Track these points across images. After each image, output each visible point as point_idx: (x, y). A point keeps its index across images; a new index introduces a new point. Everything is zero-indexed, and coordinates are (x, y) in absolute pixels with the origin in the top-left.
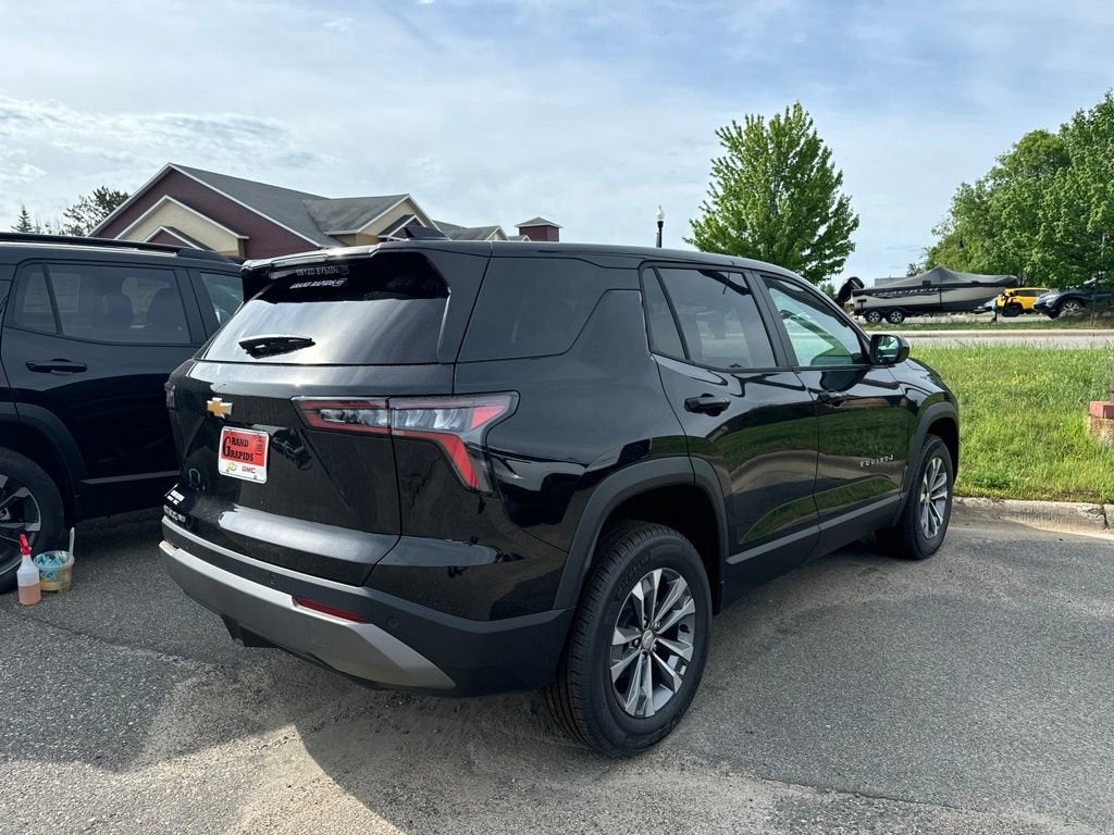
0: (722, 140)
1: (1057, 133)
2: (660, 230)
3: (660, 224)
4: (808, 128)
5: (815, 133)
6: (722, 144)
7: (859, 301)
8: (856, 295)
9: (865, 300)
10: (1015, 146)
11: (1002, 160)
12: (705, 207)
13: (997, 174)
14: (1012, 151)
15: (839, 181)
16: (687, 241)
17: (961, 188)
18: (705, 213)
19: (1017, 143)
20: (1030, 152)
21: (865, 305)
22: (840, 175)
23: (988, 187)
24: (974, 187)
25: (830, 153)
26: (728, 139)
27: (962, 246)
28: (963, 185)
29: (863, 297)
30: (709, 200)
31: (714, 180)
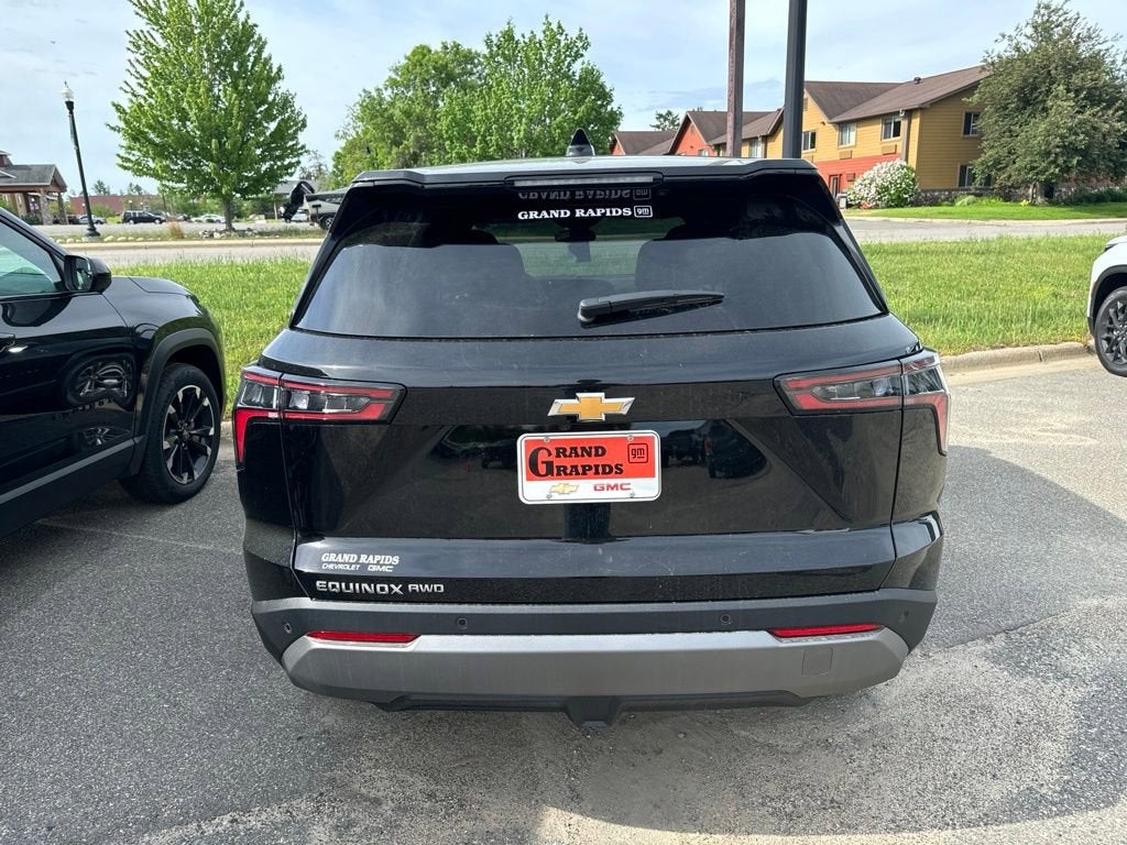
0: (136, 9)
1: (439, 50)
2: (71, 113)
3: (70, 105)
4: (240, 10)
5: (248, 17)
6: (137, 14)
7: (314, 206)
8: (309, 199)
9: (320, 206)
10: (407, 58)
11: (396, 70)
12: (128, 89)
13: (393, 83)
14: (404, 62)
15: (279, 76)
16: (113, 128)
17: (363, 94)
18: (130, 96)
19: (408, 54)
20: (421, 65)
21: (321, 211)
22: (280, 69)
23: (387, 95)
24: (374, 94)
25: (265, 43)
26: (145, 10)
27: (369, 152)
28: (364, 90)
29: (317, 202)
30: (133, 82)
31: (132, 57)
